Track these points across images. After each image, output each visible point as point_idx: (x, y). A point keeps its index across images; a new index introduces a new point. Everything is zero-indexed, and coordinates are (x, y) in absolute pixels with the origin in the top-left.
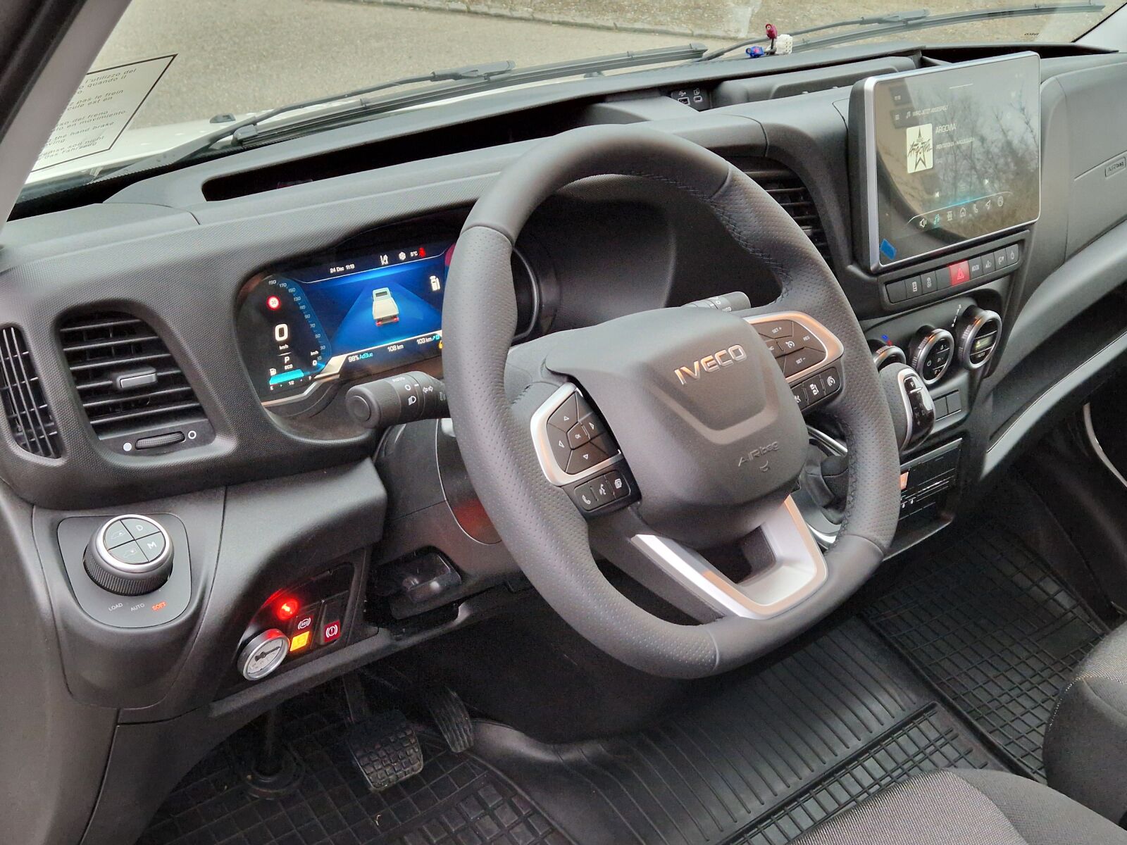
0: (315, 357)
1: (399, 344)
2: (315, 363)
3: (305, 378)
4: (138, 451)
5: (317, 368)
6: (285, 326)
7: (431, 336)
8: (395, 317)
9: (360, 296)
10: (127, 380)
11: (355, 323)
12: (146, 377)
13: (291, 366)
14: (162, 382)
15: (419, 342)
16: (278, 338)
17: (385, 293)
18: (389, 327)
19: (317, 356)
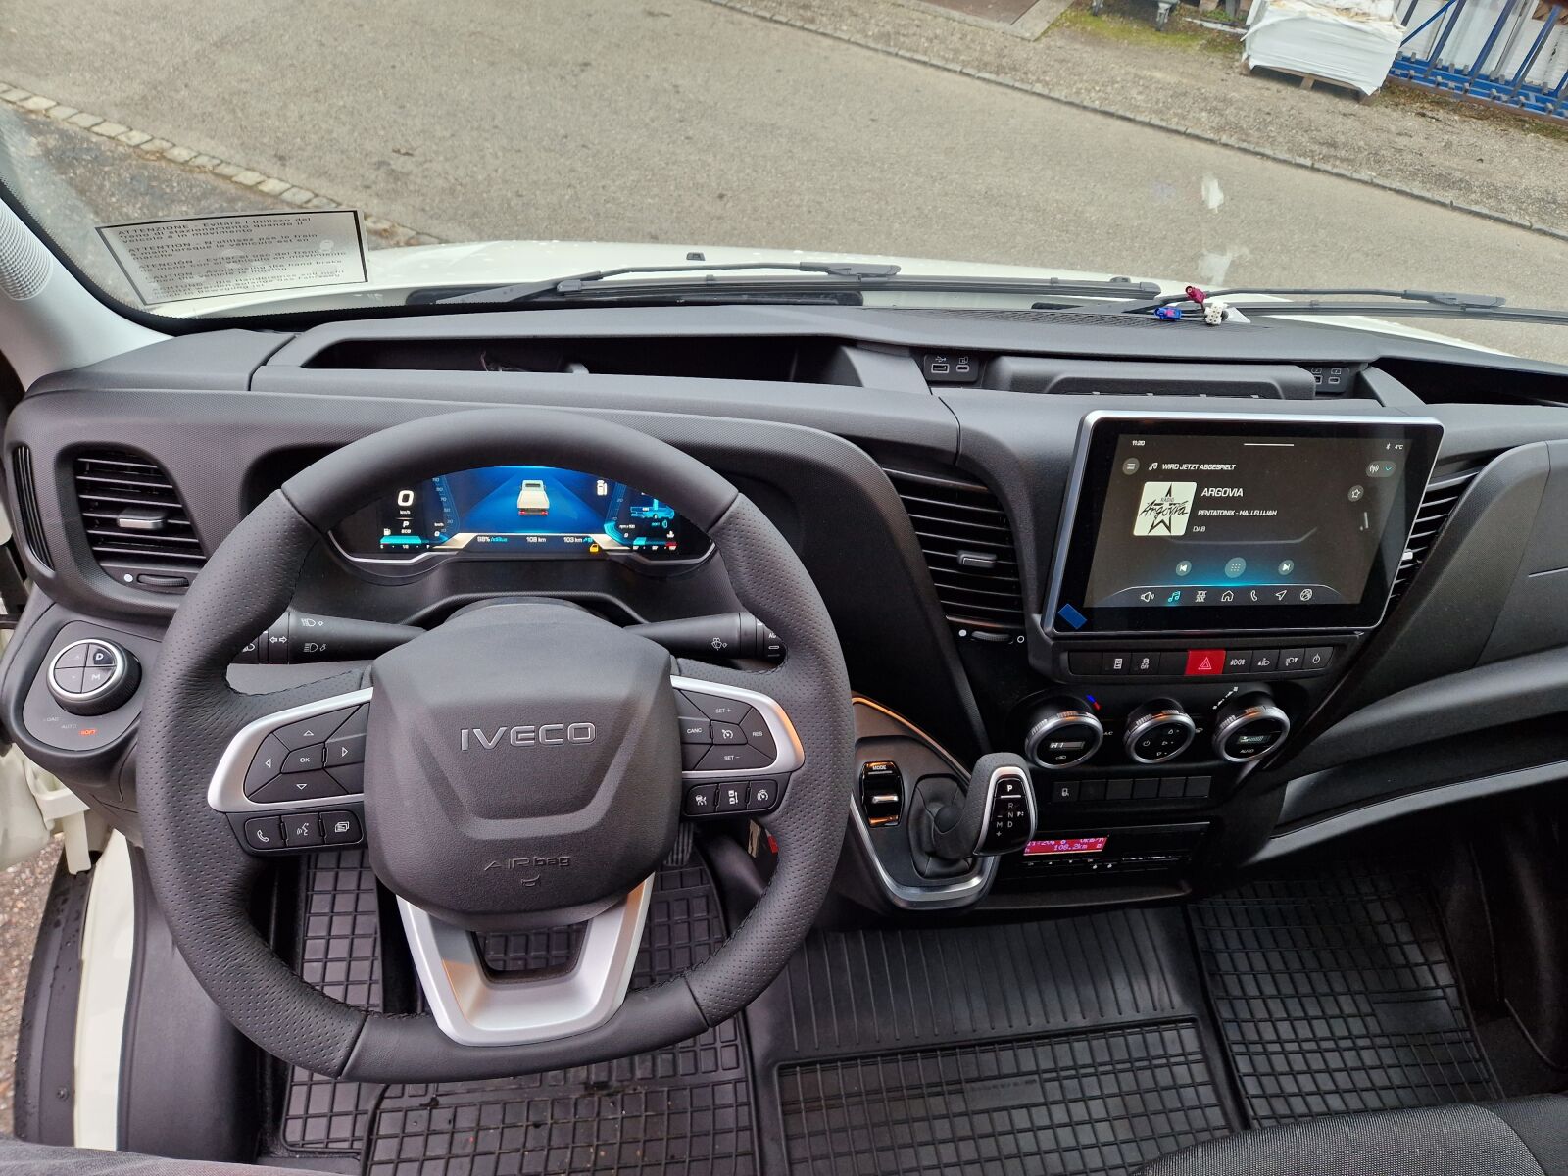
0: (439, 529)
1: (541, 537)
2: (437, 534)
3: (425, 545)
5: (438, 538)
6: (411, 494)
7: (583, 538)
8: (543, 510)
9: (507, 482)
11: (495, 507)
13: (409, 531)
15: (566, 539)
16: (400, 502)
17: (538, 485)
18: (533, 518)
19: (442, 528)
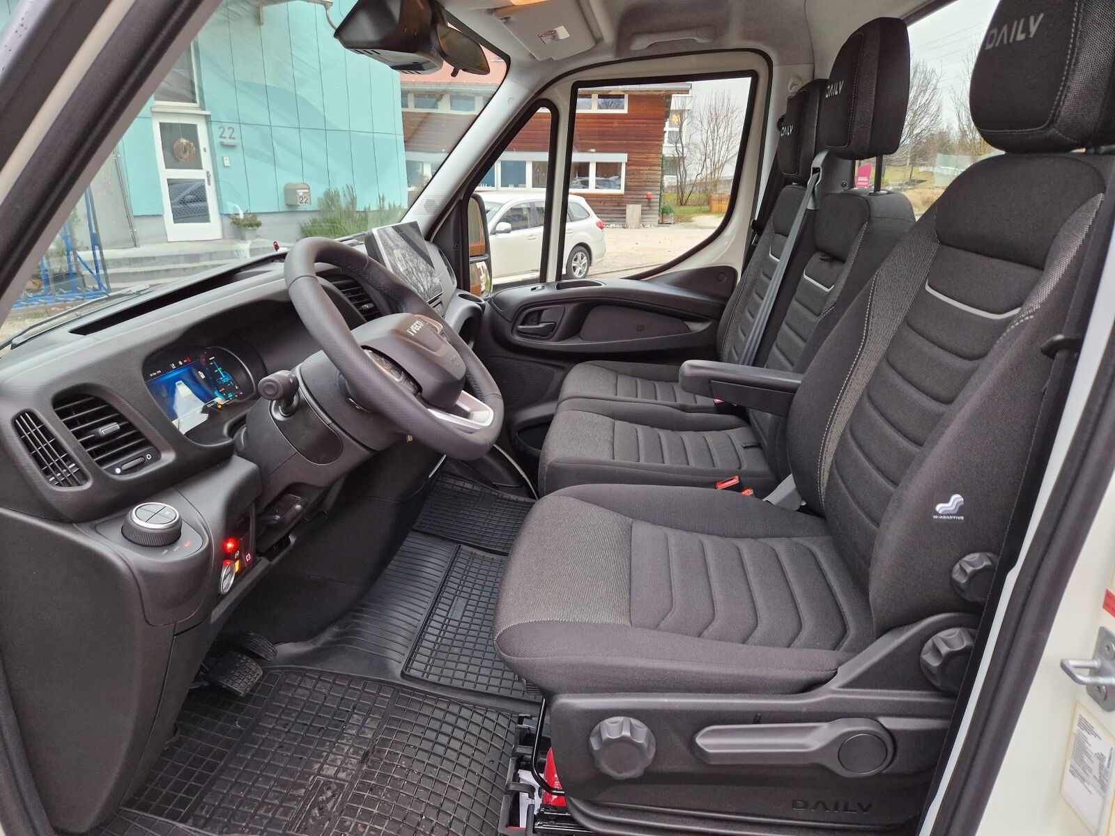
4: (124, 472)
10: (103, 431)
12: (114, 427)
14: (123, 429)
